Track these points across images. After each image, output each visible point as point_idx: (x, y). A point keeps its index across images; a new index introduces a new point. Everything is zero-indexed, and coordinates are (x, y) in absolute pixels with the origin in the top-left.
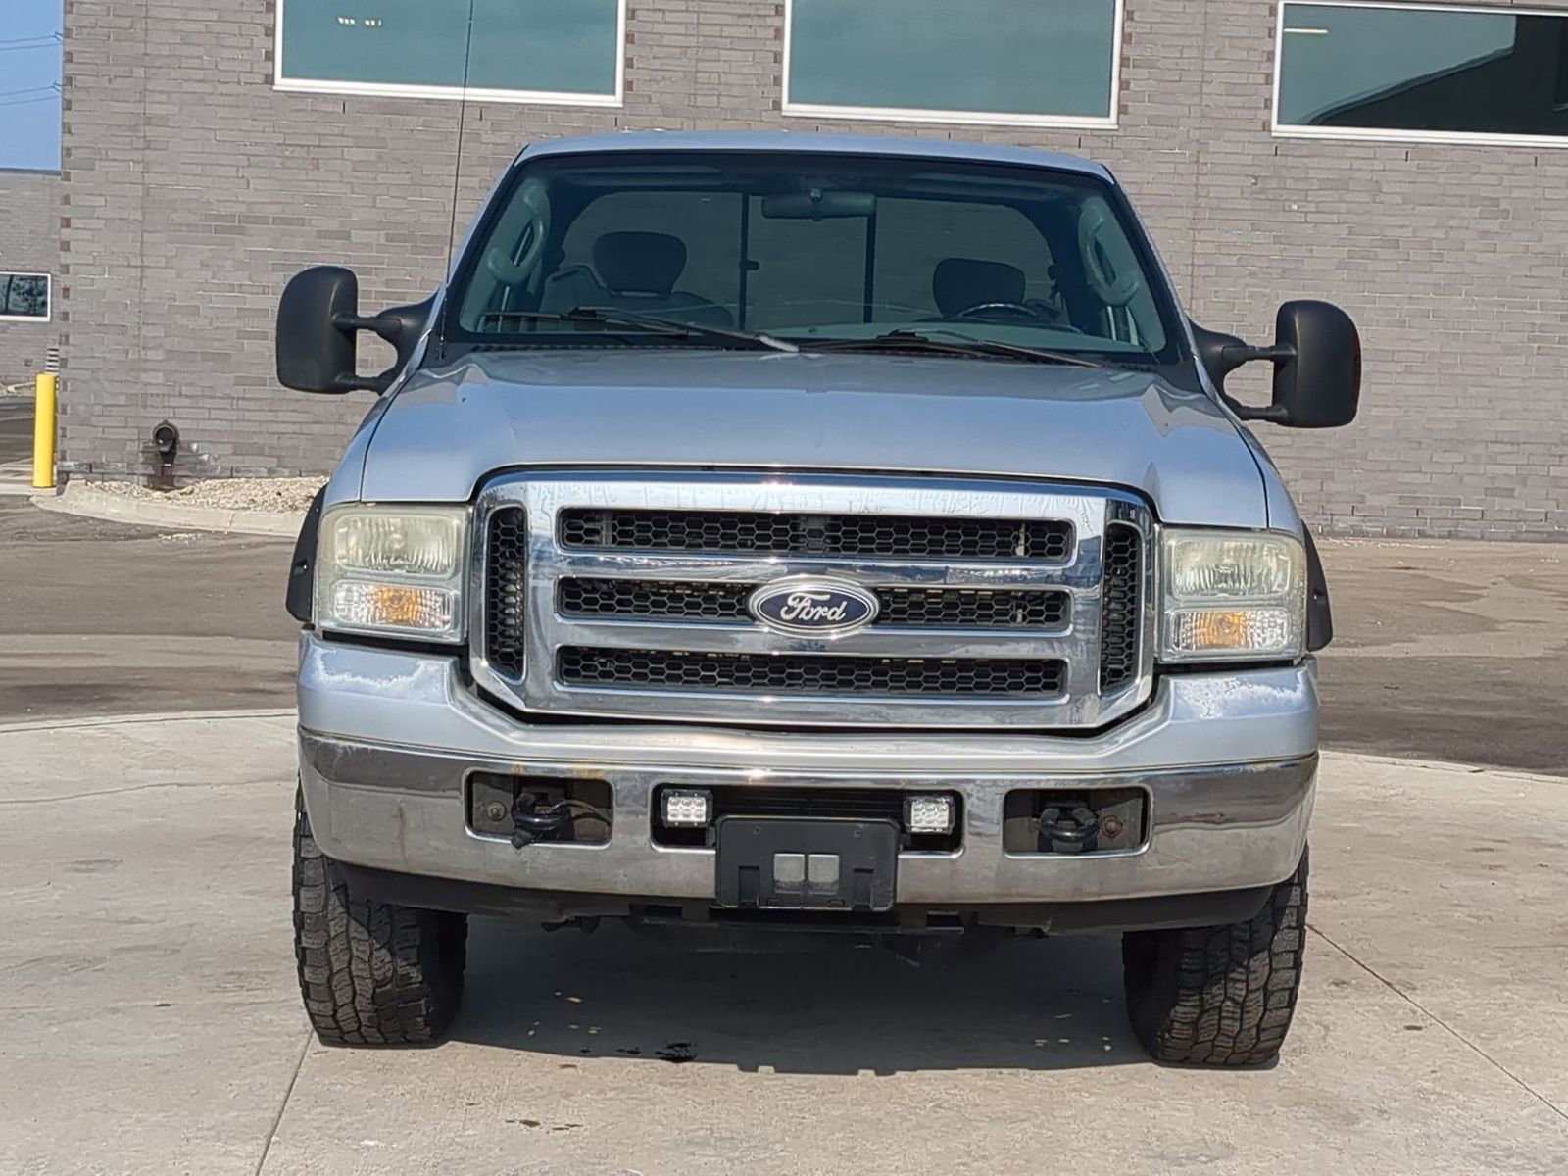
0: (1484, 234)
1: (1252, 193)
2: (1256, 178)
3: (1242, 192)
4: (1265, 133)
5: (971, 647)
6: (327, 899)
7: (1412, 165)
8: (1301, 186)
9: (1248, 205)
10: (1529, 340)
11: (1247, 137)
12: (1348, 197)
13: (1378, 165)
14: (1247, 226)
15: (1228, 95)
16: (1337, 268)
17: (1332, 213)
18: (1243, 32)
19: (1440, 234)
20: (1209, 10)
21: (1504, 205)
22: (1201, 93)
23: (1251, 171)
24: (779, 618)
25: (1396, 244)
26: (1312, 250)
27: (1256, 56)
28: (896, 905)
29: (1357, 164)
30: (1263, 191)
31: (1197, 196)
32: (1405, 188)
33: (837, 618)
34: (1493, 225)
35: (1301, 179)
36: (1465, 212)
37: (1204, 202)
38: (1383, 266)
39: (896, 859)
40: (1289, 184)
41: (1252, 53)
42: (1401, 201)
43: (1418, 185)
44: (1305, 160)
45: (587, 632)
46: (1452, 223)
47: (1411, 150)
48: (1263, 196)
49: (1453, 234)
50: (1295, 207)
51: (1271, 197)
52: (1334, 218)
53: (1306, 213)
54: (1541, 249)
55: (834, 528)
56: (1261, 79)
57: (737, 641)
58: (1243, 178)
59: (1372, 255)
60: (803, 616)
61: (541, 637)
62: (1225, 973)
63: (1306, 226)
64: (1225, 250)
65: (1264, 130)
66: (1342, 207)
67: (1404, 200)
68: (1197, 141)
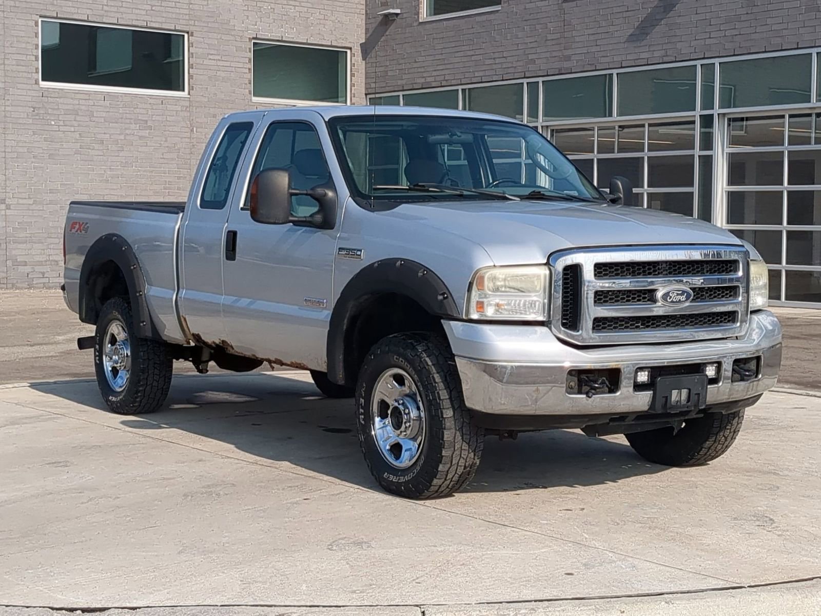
0: (141, 137)
1: (32, 116)
2: (34, 108)
3: (28, 115)
4: (37, 86)
5: (718, 308)
6: (456, 433)
7: (107, 103)
8: (55, 112)
9: (31, 121)
10: (165, 189)
11: (29, 87)
12: (78, 118)
13: (91, 103)
14: (30, 132)
15: (18, 65)
16: (75, 154)
17: (71, 126)
18: (22, 34)
19: (122, 137)
20: (6, 22)
21: (149, 124)
22: (4, 64)
23: (30, 104)
24: (667, 301)
25: (102, 142)
26: (63, 145)
27: (30, 47)
28: (707, 405)
29: (81, 102)
30: (38, 114)
31: (5, 116)
32: (104, 115)
33: (684, 300)
34: (146, 133)
35: (56, 109)
36: (133, 126)
37: (8, 120)
38: (97, 153)
39: (707, 388)
40: (50, 111)
41: (28, 44)
42: (103, 121)
43: (110, 113)
44: (58, 99)
45: (605, 311)
46: (127, 132)
47: (106, 96)
48: (37, 117)
49: (128, 138)
50: (53, 123)
51: (41, 118)
52: (72, 129)
53: (59, 126)
54: (167, 145)
55: (670, 264)
56: (33, 58)
57: (654, 311)
58: (27, 108)
59: (91, 148)
60: (674, 300)
61: (589, 314)
62: (725, 427)
63: (59, 132)
64: (20, 144)
65: (36, 84)
66: (76, 124)
67: (104, 120)
68: (4, 88)
